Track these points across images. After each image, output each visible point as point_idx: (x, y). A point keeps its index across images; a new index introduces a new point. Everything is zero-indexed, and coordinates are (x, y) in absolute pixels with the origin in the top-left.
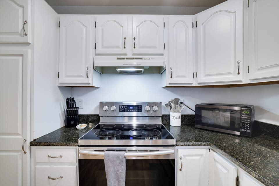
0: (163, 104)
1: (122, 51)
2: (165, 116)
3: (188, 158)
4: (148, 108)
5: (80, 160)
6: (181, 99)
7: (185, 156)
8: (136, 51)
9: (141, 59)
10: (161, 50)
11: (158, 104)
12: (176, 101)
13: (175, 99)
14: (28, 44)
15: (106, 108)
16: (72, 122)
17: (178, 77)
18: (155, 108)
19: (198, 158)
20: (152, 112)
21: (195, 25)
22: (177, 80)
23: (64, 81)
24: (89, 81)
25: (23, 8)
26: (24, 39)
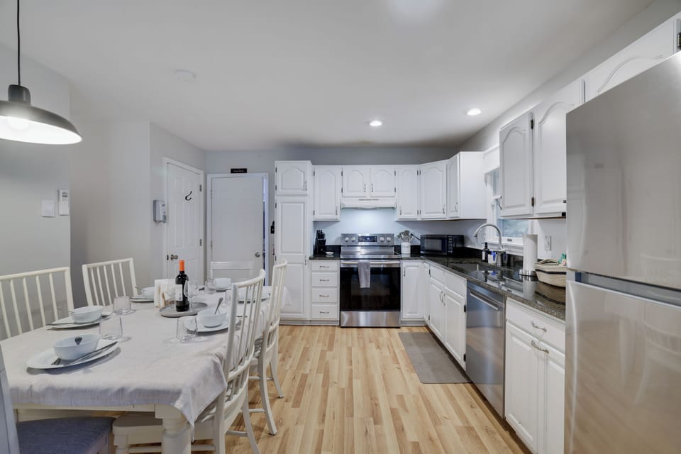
0: (395, 236)
1: (362, 194)
2: (398, 246)
3: (410, 268)
4: (382, 239)
5: (341, 268)
6: (411, 231)
7: (407, 266)
8: (373, 194)
9: (377, 200)
10: (393, 193)
11: (392, 236)
12: (406, 233)
13: (406, 231)
14: (306, 195)
15: (347, 239)
16: (322, 250)
17: (406, 214)
18: (389, 239)
19: (416, 268)
20: (385, 242)
21: (419, 173)
22: (405, 216)
23: (319, 217)
24: (338, 217)
25: (304, 172)
26: (304, 192)
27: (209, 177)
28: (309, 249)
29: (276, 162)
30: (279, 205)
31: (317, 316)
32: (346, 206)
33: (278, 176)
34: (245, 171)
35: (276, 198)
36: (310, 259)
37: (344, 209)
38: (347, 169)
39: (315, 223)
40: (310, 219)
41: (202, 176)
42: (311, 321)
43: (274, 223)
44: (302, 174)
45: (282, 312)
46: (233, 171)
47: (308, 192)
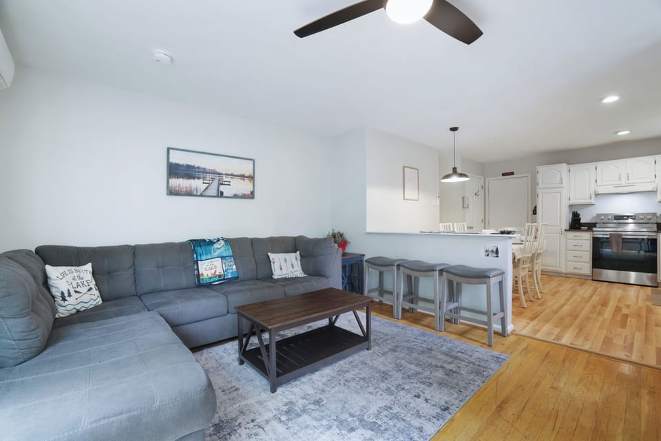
1: (617, 182)
4: (642, 217)
5: (593, 237)
9: (634, 186)
10: (653, 179)
11: (654, 214)
15: (603, 217)
16: (577, 226)
18: (649, 217)
20: (646, 220)
23: (573, 201)
24: (593, 201)
25: (560, 172)
26: (561, 186)
27: (487, 179)
28: (565, 224)
29: (538, 167)
30: (540, 196)
31: (571, 270)
32: (599, 193)
33: (540, 177)
34: (512, 173)
35: (537, 190)
36: (566, 230)
37: (597, 195)
38: (600, 165)
39: (571, 206)
40: (566, 203)
41: (483, 180)
42: (566, 274)
43: (536, 207)
44: (559, 173)
45: (542, 265)
46: (503, 175)
47: (563, 185)
